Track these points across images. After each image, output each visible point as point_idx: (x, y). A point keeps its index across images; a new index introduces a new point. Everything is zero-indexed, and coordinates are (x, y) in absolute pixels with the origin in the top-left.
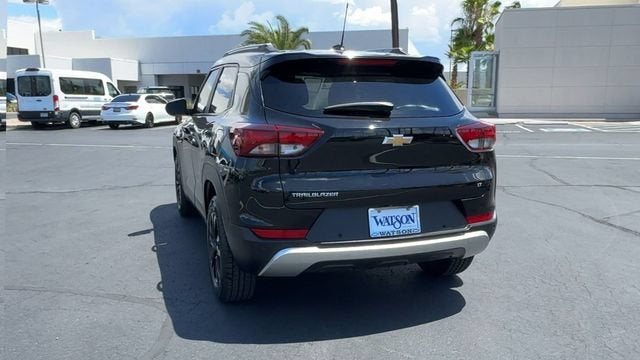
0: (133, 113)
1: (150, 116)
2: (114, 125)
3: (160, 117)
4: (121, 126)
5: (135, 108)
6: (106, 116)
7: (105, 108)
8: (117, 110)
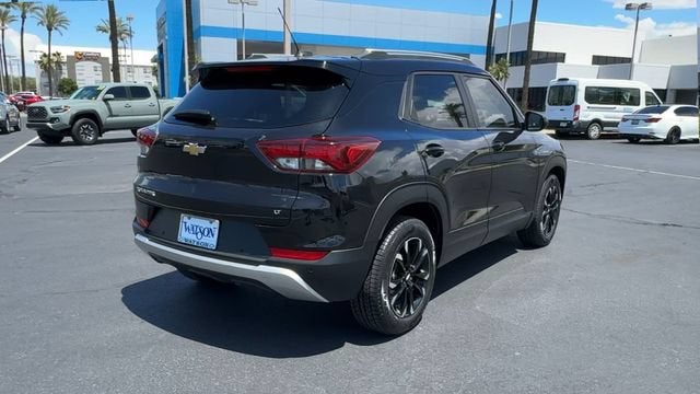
0: (653, 126)
1: (676, 131)
2: (634, 139)
3: (688, 133)
4: (642, 140)
5: (656, 120)
6: (624, 129)
7: (624, 120)
8: (635, 122)
